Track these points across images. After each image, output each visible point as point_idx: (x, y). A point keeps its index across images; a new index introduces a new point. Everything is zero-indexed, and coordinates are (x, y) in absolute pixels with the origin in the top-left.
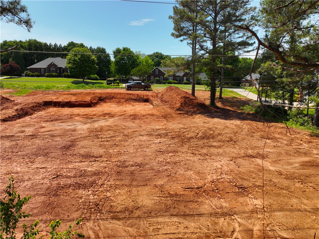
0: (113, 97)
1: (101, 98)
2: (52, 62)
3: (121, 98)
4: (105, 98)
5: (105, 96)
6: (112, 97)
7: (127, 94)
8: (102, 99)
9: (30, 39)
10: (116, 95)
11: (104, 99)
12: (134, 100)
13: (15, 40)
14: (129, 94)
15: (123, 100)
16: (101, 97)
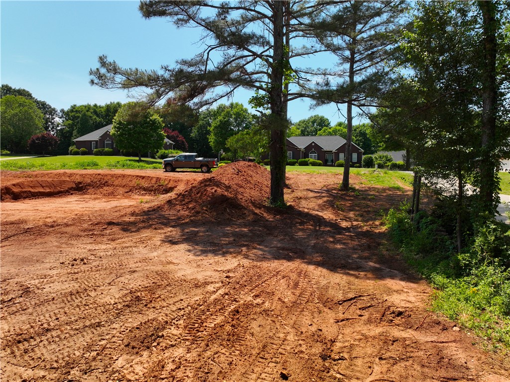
0: (106, 184)
1: (81, 185)
2: (108, 131)
3: (120, 186)
4: (89, 185)
5: (89, 181)
6: (104, 184)
7: (138, 176)
8: (82, 187)
9: (112, 102)
10: (114, 179)
11: (86, 186)
12: (145, 189)
13: (88, 104)
14: (141, 177)
15: (121, 191)
16: (80, 183)
